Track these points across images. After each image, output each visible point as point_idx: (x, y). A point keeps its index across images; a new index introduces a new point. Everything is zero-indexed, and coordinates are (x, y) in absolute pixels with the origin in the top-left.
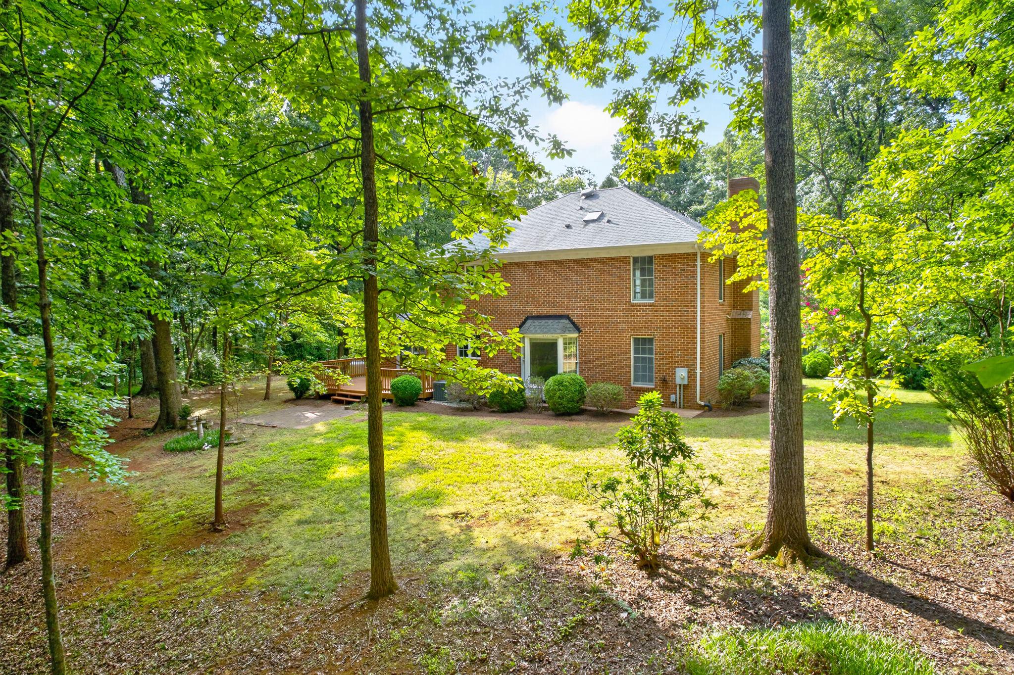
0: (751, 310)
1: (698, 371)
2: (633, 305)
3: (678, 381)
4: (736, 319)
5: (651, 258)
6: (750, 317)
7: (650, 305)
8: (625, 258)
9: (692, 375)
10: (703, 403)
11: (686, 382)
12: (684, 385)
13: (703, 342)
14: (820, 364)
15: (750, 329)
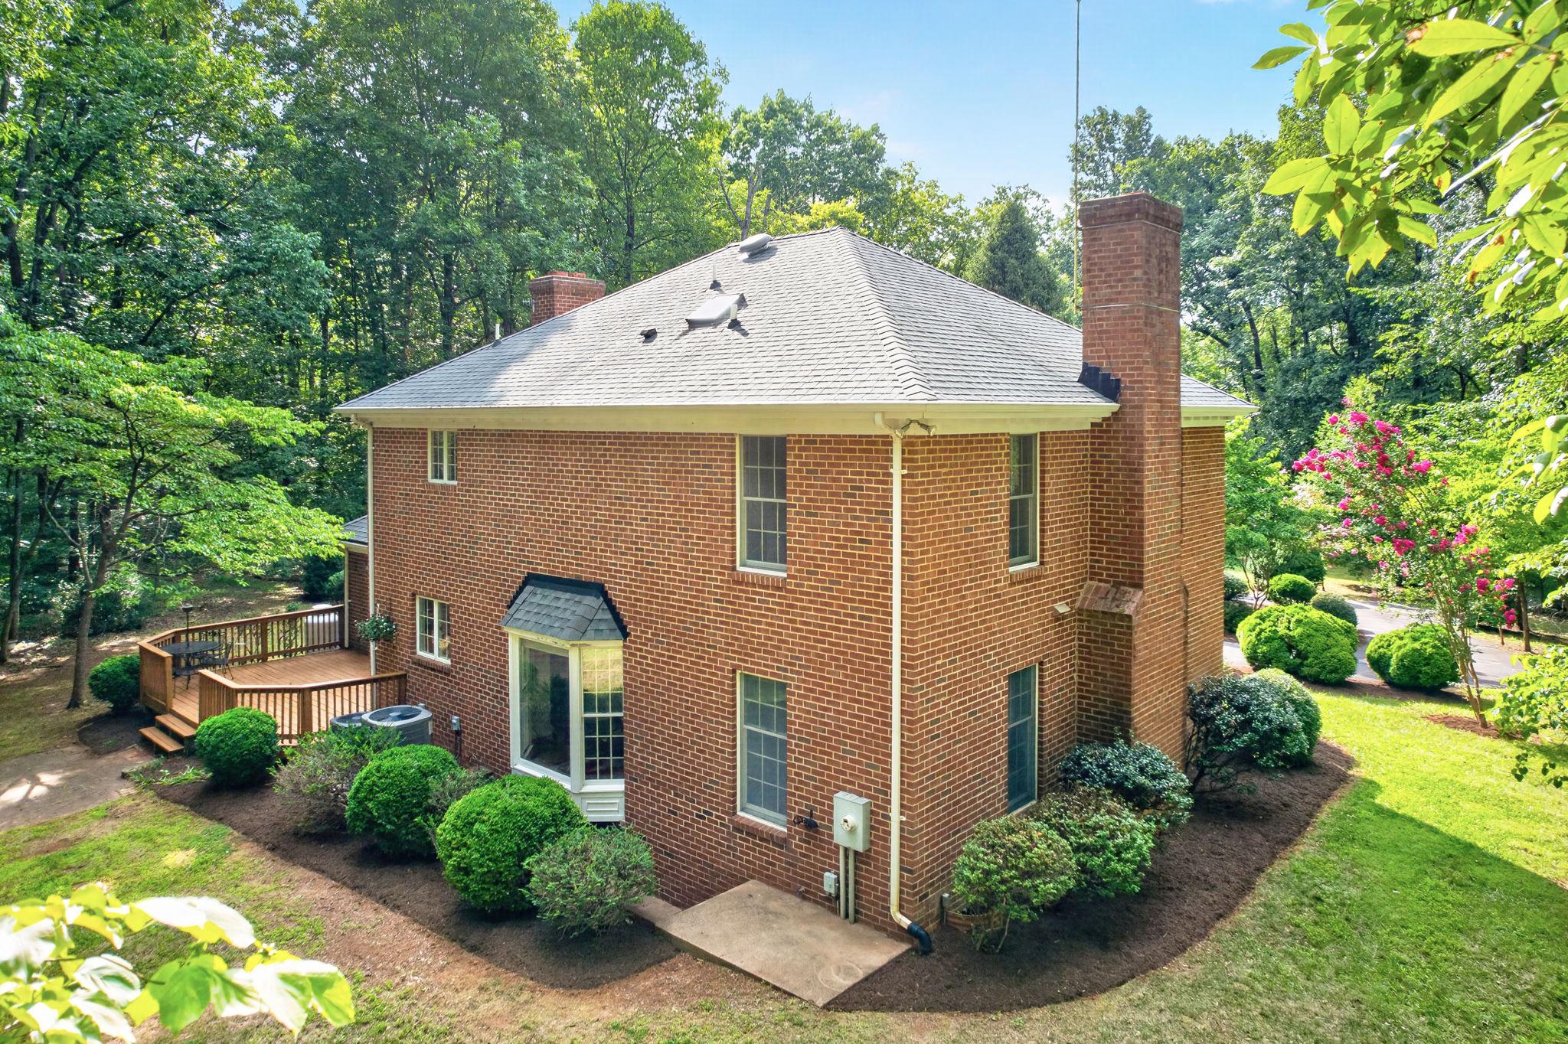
0: (1138, 586)
1: (895, 816)
2: (741, 581)
3: (840, 837)
4: (1092, 614)
5: (782, 440)
6: (1129, 609)
7: (779, 586)
8: (720, 437)
9: (876, 822)
10: (906, 922)
11: (860, 846)
12: (856, 853)
13: (908, 725)
14: (1428, 660)
15: (1129, 646)
